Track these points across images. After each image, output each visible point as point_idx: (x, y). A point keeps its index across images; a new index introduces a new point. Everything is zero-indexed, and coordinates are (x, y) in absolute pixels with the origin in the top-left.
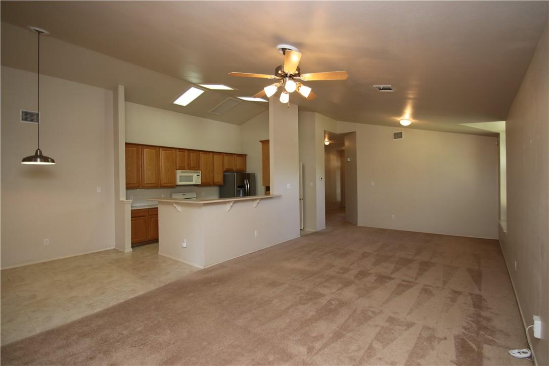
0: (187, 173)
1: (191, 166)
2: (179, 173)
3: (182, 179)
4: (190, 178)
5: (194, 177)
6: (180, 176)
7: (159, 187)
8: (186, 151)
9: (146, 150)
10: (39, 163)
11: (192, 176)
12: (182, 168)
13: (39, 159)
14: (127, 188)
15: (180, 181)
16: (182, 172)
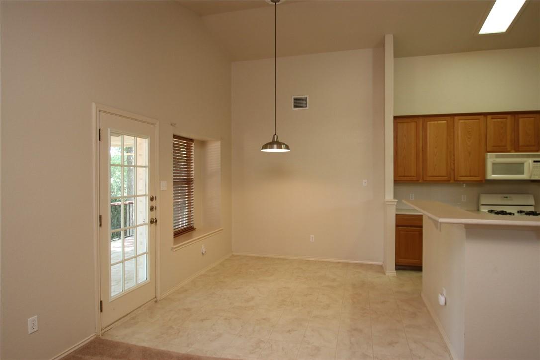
0: (511, 158)
1: (521, 144)
2: (492, 159)
3: (497, 168)
4: (519, 168)
5: (526, 166)
6: (494, 164)
7: (452, 182)
8: (509, 117)
9: (431, 124)
10: (275, 150)
11: (522, 164)
12: (499, 148)
13: (275, 146)
14: (396, 182)
15: (494, 173)
16: (497, 156)
